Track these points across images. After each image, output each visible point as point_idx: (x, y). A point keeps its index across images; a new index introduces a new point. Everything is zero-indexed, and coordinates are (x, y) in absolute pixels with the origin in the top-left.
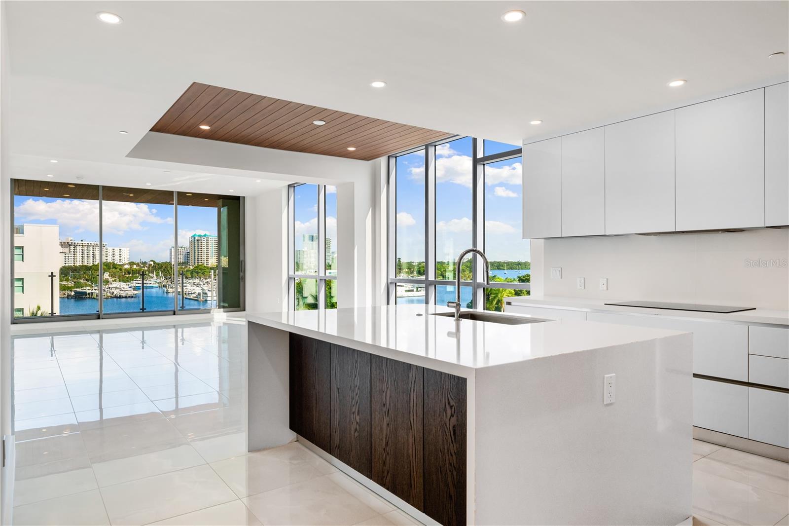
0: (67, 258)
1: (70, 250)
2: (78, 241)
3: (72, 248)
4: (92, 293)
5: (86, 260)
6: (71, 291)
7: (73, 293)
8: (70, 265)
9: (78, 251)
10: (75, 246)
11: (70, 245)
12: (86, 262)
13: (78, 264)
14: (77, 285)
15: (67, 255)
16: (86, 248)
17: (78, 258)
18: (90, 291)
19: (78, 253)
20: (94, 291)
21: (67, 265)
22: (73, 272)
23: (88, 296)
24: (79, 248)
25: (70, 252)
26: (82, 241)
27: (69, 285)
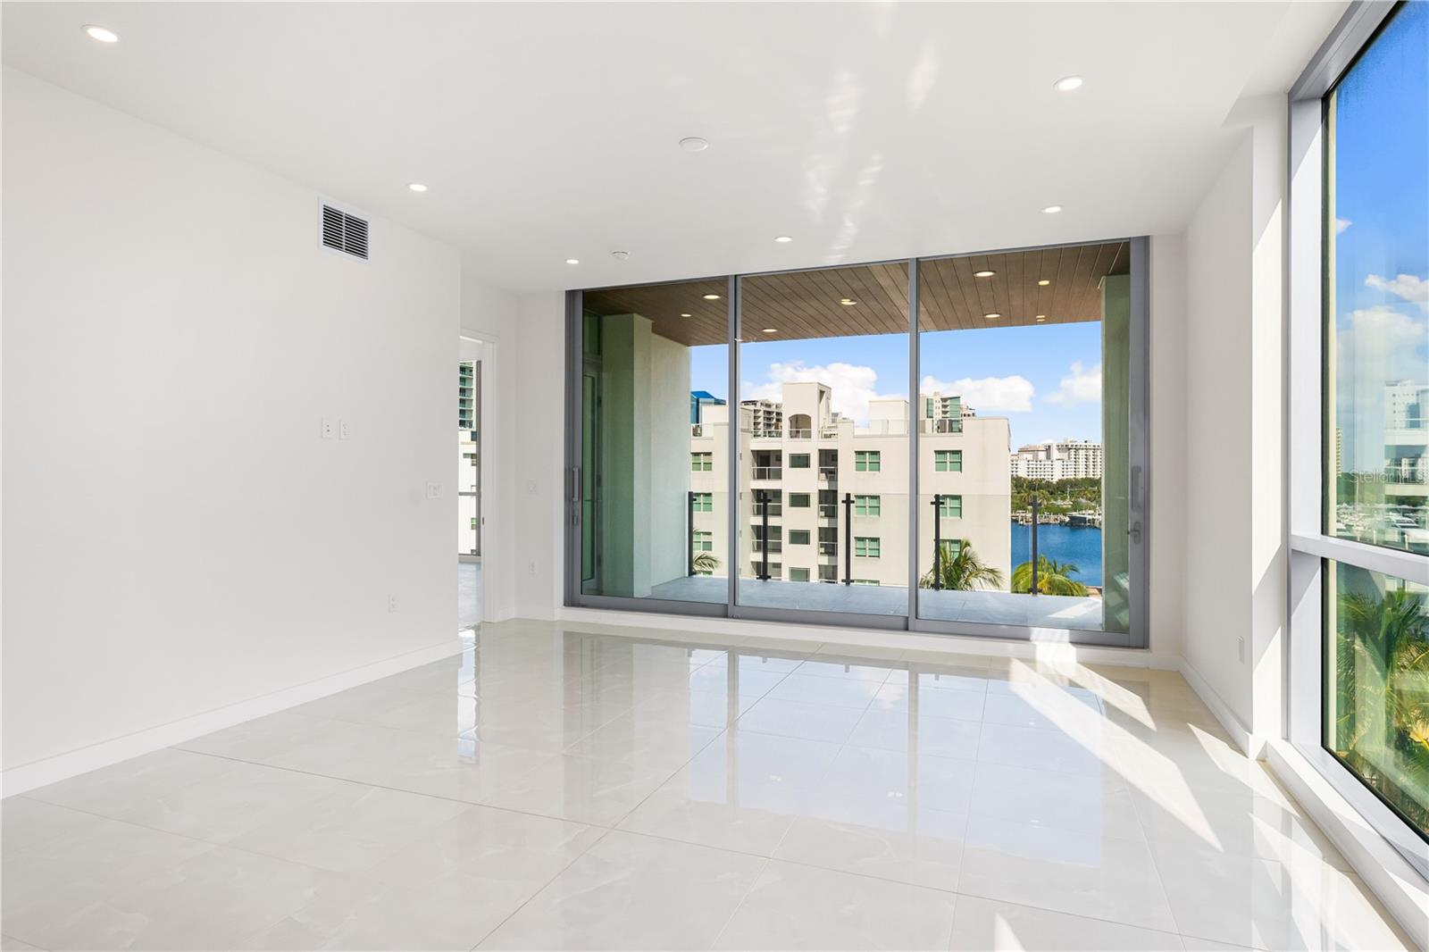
0: (1065, 467)
1: (1069, 455)
2: (1081, 443)
3: (1072, 452)
4: (1094, 520)
5: (1092, 470)
6: (1065, 515)
7: (1067, 519)
8: (1069, 477)
9: (1081, 456)
10: (1077, 450)
11: (1070, 449)
12: (1092, 473)
13: (1081, 475)
14: (1076, 507)
15: (1065, 463)
16: (1091, 453)
17: (1081, 467)
18: (1090, 517)
19: (1081, 460)
20: (1097, 517)
21: (1065, 477)
22: (1071, 487)
23: (1088, 524)
24: (1082, 453)
25: (1069, 458)
26: (1086, 442)
27: (1065, 506)
